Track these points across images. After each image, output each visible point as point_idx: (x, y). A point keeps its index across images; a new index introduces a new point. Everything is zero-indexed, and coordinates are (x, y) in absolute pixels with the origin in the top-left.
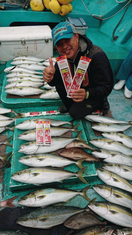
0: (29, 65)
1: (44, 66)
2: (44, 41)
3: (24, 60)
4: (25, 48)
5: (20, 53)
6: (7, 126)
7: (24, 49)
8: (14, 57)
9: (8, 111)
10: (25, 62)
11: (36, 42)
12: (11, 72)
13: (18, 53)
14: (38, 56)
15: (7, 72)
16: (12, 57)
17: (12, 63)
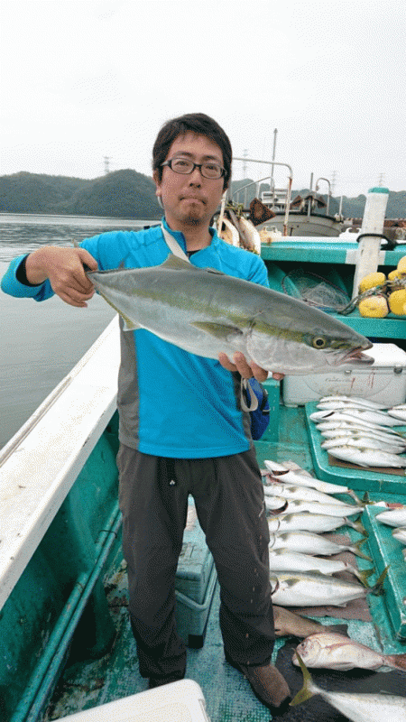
0: (361, 411)
1: (390, 416)
2: (392, 371)
3: (346, 402)
4: (348, 380)
5: (335, 390)
6: (348, 517)
7: (345, 383)
8: (319, 396)
9: (343, 489)
10: (348, 405)
11: (375, 371)
12: (327, 421)
13: (331, 390)
14: (373, 397)
15: (316, 421)
16: (316, 396)
17: (319, 406)
